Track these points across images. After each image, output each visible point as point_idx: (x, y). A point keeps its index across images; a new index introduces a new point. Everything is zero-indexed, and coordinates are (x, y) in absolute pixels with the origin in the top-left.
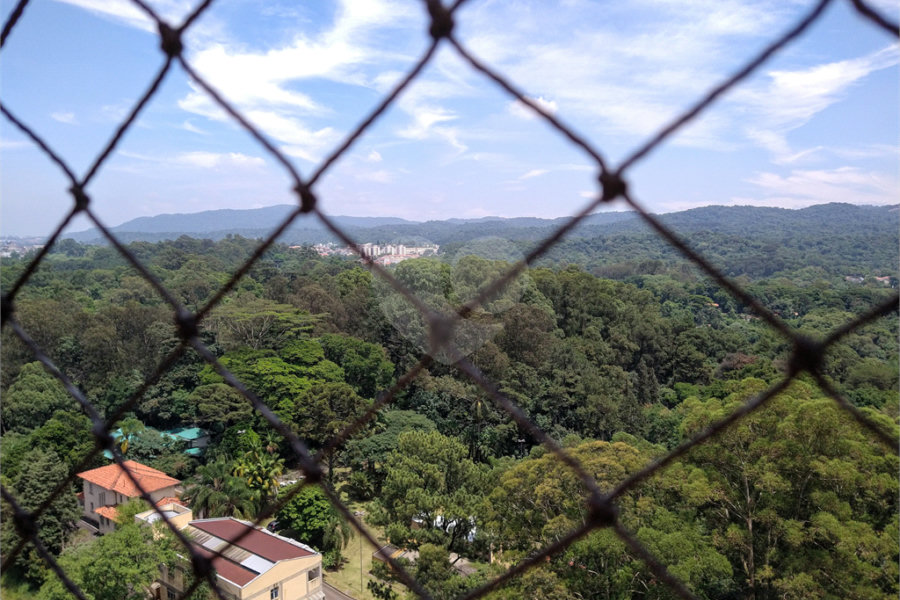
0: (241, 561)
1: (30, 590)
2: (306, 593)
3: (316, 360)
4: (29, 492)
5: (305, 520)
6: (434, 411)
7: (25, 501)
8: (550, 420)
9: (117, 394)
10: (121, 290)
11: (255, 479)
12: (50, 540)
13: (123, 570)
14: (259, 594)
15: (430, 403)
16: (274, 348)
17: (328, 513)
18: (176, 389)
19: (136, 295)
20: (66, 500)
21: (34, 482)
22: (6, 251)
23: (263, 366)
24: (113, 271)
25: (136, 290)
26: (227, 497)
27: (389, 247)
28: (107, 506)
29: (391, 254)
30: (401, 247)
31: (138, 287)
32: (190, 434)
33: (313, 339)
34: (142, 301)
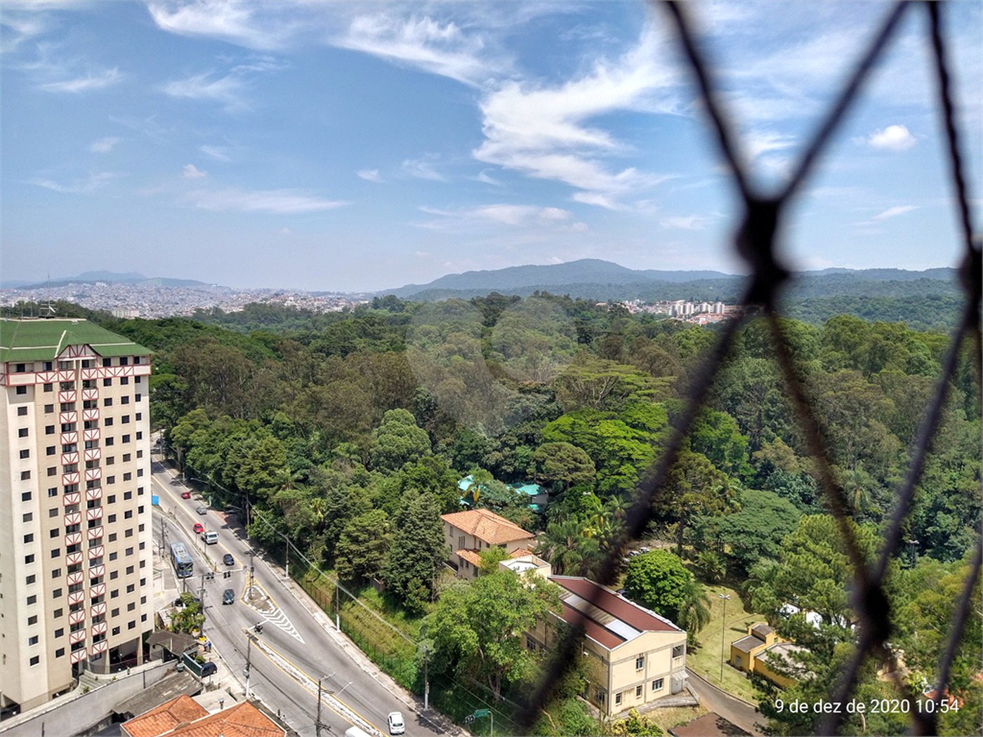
0: (605, 623)
1: (406, 618)
2: (669, 670)
3: (660, 426)
4: (409, 527)
5: (657, 593)
6: (796, 495)
7: (405, 536)
8: (957, 521)
9: (465, 444)
10: (447, 346)
11: (601, 543)
12: (424, 574)
13: (504, 612)
14: (625, 660)
15: (791, 485)
16: (616, 410)
17: (682, 591)
18: (520, 445)
19: (460, 350)
20: (438, 538)
21: (414, 519)
22: (337, 305)
23: (607, 428)
24: (438, 327)
25: (460, 346)
26: (580, 557)
27: (705, 305)
28: (467, 550)
29: (707, 312)
30: (719, 304)
31: (463, 342)
32: (531, 490)
33: (654, 404)
34: (465, 356)
